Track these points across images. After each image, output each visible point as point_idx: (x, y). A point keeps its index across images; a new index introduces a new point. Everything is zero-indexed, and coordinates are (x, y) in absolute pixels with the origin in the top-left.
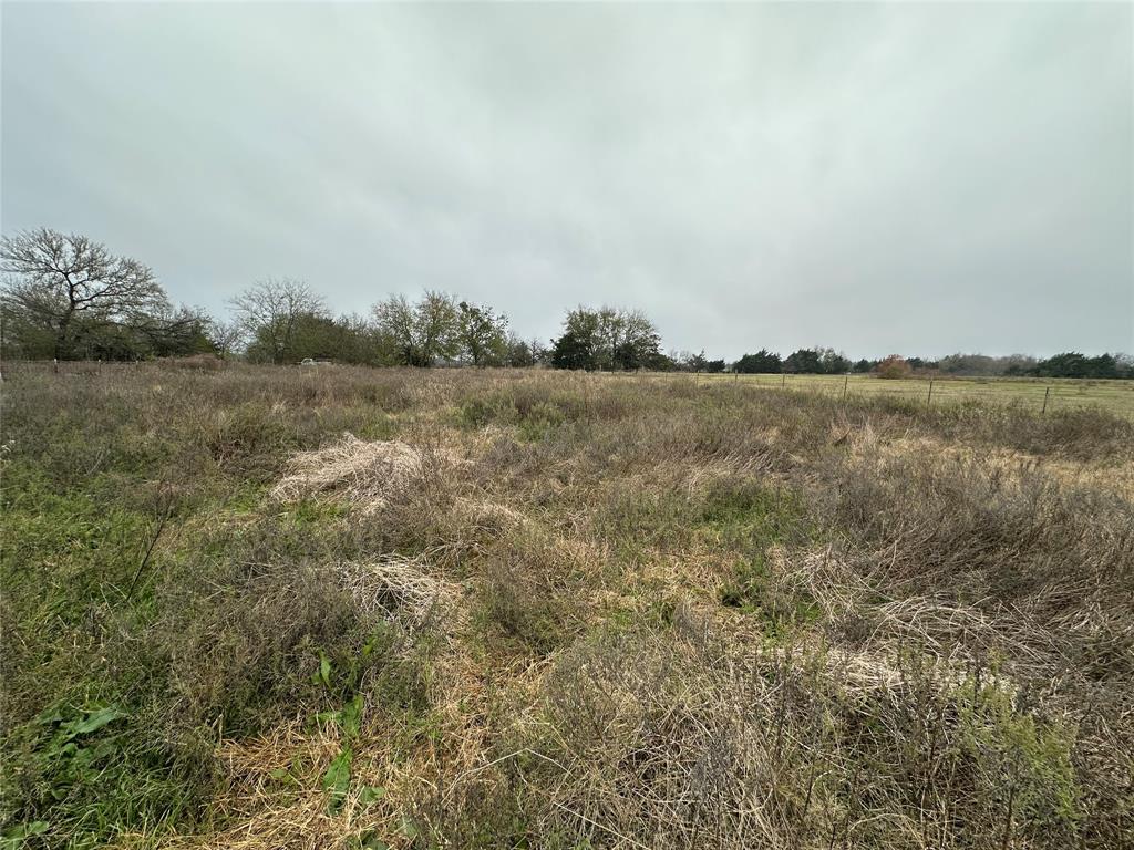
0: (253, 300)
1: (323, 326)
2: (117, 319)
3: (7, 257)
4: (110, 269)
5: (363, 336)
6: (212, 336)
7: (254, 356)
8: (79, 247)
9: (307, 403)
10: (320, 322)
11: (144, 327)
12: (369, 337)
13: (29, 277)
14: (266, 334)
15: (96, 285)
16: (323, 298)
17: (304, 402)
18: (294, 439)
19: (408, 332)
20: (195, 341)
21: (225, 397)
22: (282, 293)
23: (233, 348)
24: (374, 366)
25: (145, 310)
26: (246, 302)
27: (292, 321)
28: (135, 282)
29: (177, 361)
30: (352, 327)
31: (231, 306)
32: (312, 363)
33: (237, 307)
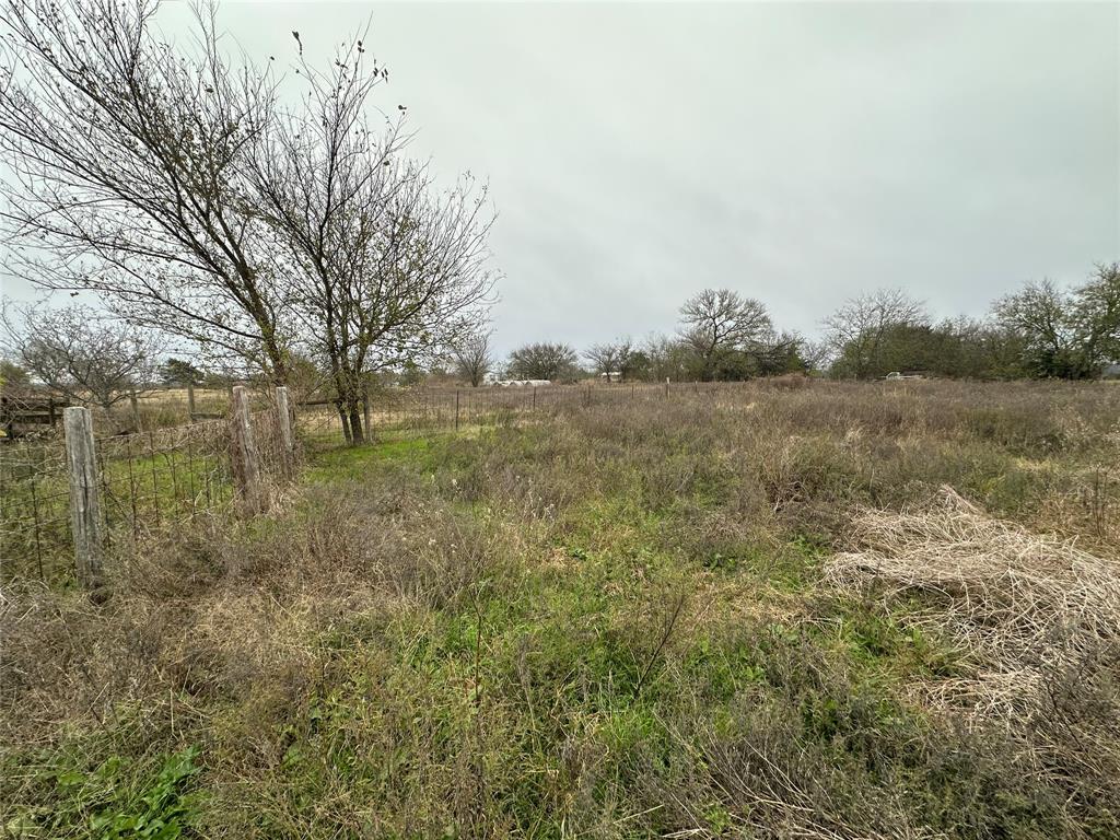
0: (843, 317)
1: (918, 334)
2: (739, 347)
3: (686, 313)
4: (738, 310)
5: (972, 342)
6: (804, 355)
7: (838, 372)
8: (723, 296)
9: (888, 432)
10: (914, 331)
11: (755, 353)
12: (980, 344)
13: (696, 324)
14: (852, 350)
15: (731, 323)
16: (923, 303)
17: (884, 428)
18: (866, 488)
19: (1052, 329)
20: (789, 361)
21: (801, 421)
22: (874, 305)
23: (819, 366)
24: (985, 379)
25: (756, 338)
26: (836, 320)
27: (881, 333)
28: (755, 317)
29: (772, 380)
30: (957, 330)
31: (822, 326)
32: (899, 377)
33: (826, 326)
